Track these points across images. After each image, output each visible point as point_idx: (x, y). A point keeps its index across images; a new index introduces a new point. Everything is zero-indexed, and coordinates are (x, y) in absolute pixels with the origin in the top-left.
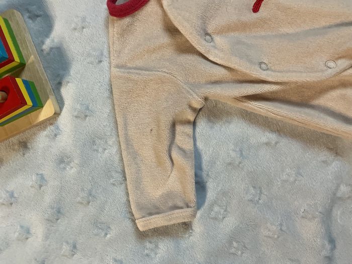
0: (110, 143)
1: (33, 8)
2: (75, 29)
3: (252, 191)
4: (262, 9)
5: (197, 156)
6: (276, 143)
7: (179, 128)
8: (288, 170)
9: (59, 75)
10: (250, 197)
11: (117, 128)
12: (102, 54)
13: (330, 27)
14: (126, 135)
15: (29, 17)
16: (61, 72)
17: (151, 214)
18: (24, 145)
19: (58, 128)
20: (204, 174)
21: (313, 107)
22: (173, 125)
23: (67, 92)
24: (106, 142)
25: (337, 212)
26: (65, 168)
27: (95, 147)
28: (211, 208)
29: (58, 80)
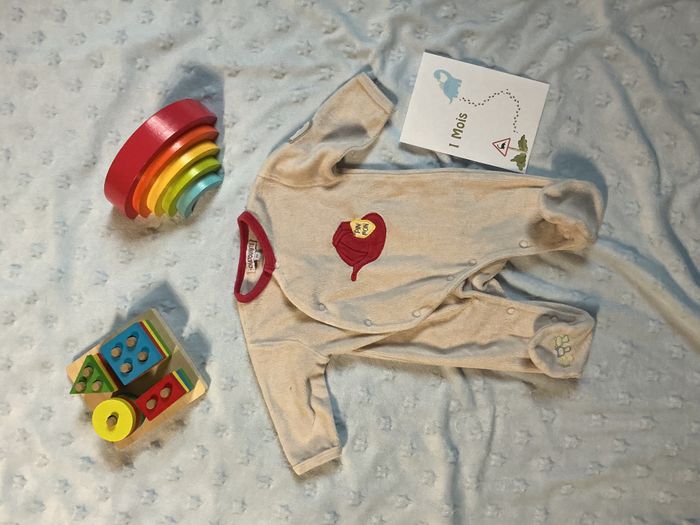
0: (257, 405)
1: (167, 303)
2: (208, 316)
3: (383, 421)
4: (358, 278)
5: (333, 401)
6: (394, 378)
7: (313, 383)
8: (407, 398)
9: (202, 357)
10: (382, 426)
11: (260, 391)
12: (236, 332)
13: (412, 283)
14: (270, 396)
15: (165, 311)
16: (204, 355)
17: (304, 459)
18: (180, 423)
19: (209, 402)
20: (342, 415)
21: (414, 345)
22: (308, 381)
23: (212, 369)
24: (253, 405)
25: (453, 424)
26: (221, 436)
27: (245, 412)
28: (353, 443)
29: (202, 361)
